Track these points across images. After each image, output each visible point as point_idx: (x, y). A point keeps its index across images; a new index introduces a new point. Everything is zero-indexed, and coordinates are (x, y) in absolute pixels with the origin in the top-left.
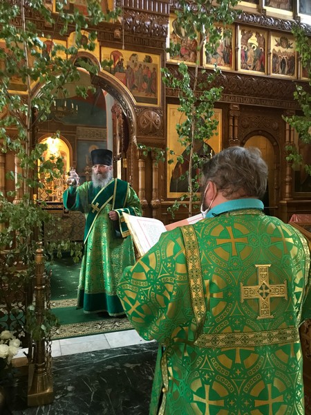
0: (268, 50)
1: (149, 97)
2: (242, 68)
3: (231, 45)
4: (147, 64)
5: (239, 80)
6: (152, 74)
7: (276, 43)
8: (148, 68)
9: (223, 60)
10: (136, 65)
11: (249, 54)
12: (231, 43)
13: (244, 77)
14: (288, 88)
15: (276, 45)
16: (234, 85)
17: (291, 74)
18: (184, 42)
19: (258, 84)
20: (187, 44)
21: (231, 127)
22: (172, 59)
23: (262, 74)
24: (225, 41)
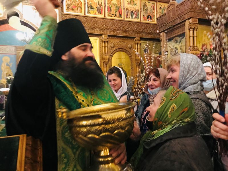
0: (124, 6)
2: (108, 15)
3: (102, 4)
5: (107, 22)
7: (128, 3)
9: (97, 12)
11: (112, 8)
12: (101, 3)
13: (109, 21)
14: (135, 26)
15: (128, 4)
16: (104, 25)
17: (137, 19)
18: (74, 3)
19: (118, 24)
20: (76, 3)
21: (103, 47)
22: (68, 11)
23: (120, 19)
24: (98, 2)
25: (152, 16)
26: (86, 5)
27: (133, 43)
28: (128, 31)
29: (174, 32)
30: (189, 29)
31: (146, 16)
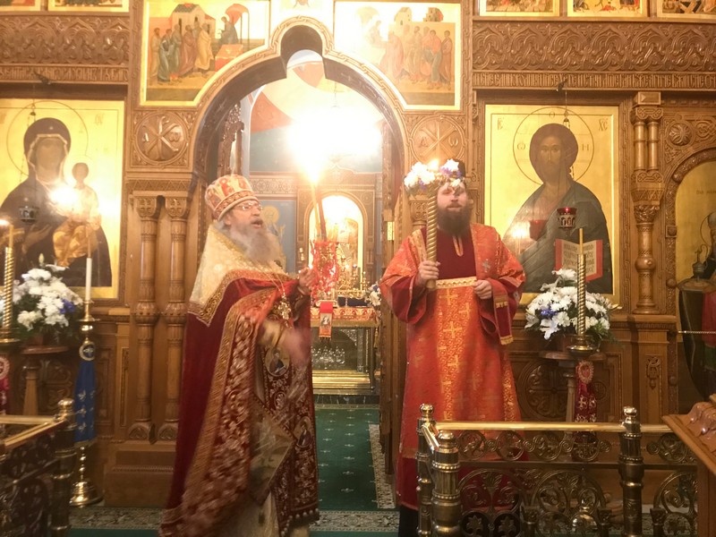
1: (434, 91)
4: (433, 25)
5: (659, 38)
6: (442, 45)
8: (434, 32)
10: (407, 29)
13: (669, 29)
16: (645, 50)
21: (640, 145)
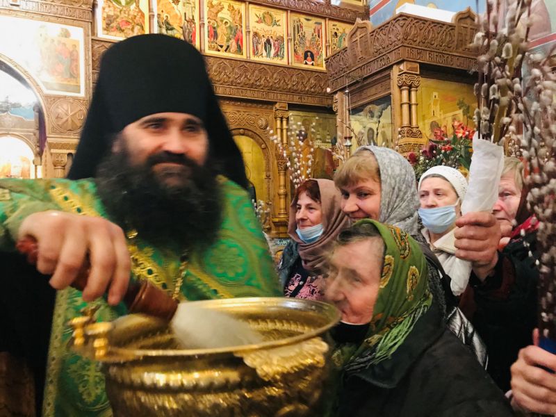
0: (247, 27)
1: (66, 83)
2: (210, 48)
3: (193, 19)
4: (64, 40)
6: (71, 54)
7: (257, 19)
8: (64, 44)
11: (219, 31)
12: (193, 17)
13: (212, 60)
14: (275, 76)
15: (257, 22)
17: (280, 58)
18: (125, 13)
19: (233, 69)
20: (129, 15)
22: (107, 34)
23: (238, 57)
24: (185, 14)
25: (314, 52)
26: (155, 19)
27: (271, 117)
28: (260, 86)
29: (365, 91)
30: (400, 87)
31: (301, 52)
